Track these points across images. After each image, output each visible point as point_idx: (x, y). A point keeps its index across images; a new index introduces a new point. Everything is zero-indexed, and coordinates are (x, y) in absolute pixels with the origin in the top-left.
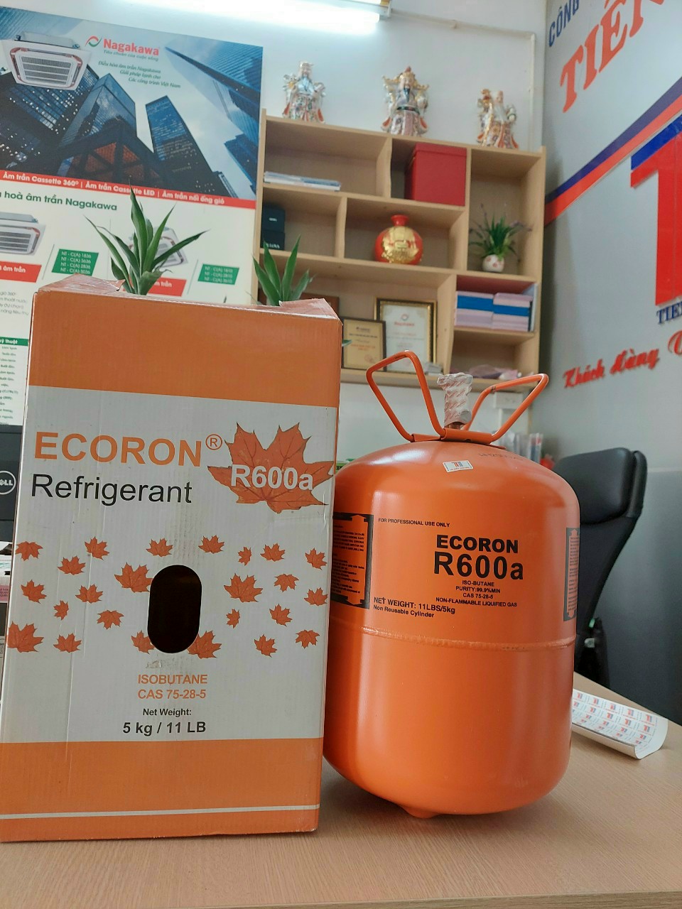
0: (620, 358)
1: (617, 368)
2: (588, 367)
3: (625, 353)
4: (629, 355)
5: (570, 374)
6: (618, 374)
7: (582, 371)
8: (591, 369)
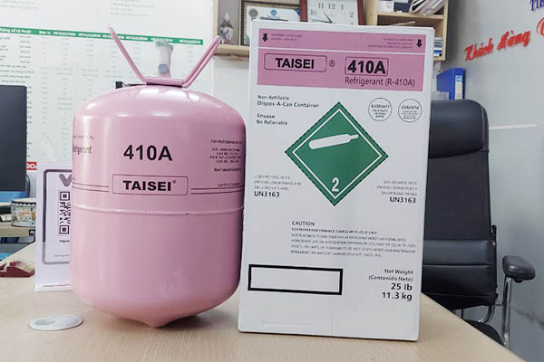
0: (504, 38)
1: (502, 46)
2: (482, 44)
3: (507, 34)
4: (511, 35)
5: (469, 49)
6: (503, 49)
7: (478, 48)
8: (484, 46)
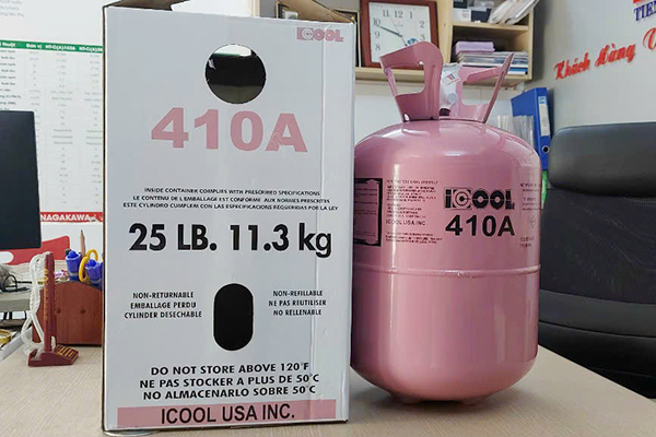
0: (603, 52)
1: (601, 61)
2: (576, 60)
3: (607, 47)
4: (611, 49)
5: (560, 66)
6: (601, 66)
7: (571, 65)
8: (578, 62)
